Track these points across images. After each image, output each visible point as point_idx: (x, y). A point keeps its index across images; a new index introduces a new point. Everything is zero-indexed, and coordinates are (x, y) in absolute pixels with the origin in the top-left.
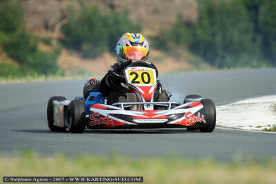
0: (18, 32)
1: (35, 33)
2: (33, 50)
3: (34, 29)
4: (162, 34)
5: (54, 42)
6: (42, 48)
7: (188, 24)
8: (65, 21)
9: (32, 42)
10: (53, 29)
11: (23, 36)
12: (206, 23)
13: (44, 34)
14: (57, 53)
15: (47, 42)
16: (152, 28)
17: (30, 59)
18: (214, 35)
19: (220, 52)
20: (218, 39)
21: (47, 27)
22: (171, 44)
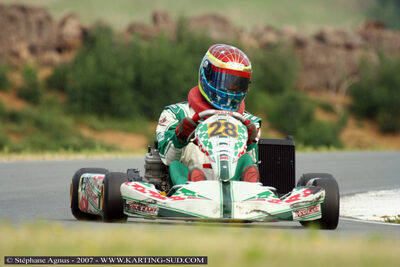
0: (287, 94)
2: (308, 119)
5: (339, 108)
6: (321, 117)
8: (355, 80)
10: (337, 90)
11: (293, 99)
14: (342, 124)
15: (328, 108)
17: (302, 132)
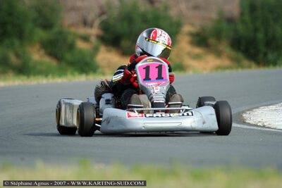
0: (56, 29)
1: (73, 30)
2: (71, 47)
3: (72, 25)
4: (203, 30)
5: (93, 39)
6: (81, 45)
7: (230, 20)
8: (104, 17)
9: (70, 38)
10: (91, 26)
11: (60, 33)
12: (247, 18)
13: (82, 31)
14: (96, 50)
15: (85, 39)
16: (192, 25)
17: (68, 56)
18: (256, 30)
19: (262, 48)
20: (260, 36)
21: (85, 23)
22: (212, 41)
